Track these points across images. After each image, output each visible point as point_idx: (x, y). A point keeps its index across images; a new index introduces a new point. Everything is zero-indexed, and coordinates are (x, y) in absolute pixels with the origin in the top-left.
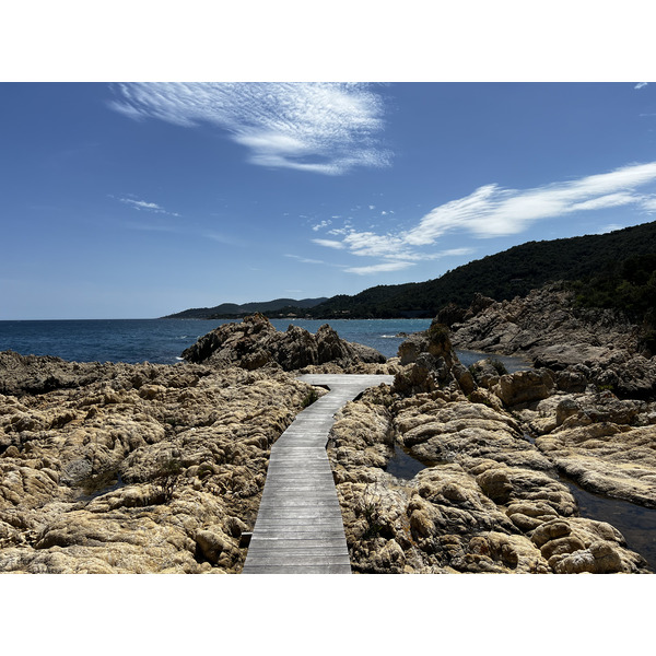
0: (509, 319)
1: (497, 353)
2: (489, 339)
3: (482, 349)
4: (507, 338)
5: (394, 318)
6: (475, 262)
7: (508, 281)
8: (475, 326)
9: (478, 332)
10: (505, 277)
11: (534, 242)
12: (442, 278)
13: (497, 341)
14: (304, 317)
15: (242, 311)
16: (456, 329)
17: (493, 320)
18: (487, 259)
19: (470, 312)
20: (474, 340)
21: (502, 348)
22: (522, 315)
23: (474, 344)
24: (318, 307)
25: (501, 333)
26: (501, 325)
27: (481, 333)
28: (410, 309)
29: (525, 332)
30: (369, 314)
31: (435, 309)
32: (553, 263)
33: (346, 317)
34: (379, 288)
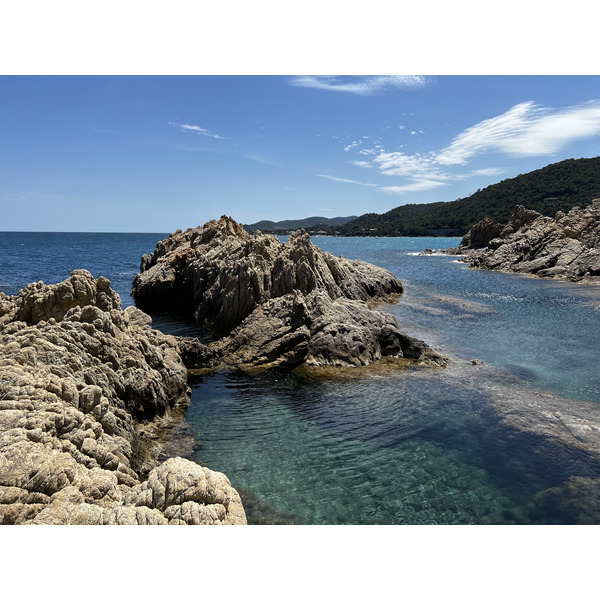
0: (568, 234)
1: (556, 277)
2: (541, 260)
3: (534, 271)
4: (566, 259)
5: (421, 236)
6: (508, 181)
7: (541, 200)
8: (522, 242)
9: (526, 250)
10: (539, 196)
11: (572, 160)
12: (472, 197)
13: (553, 262)
14: (333, 234)
15: (277, 228)
16: (495, 247)
17: (546, 234)
18: (520, 178)
19: (508, 227)
20: (520, 260)
21: (563, 272)
22: (587, 229)
23: (521, 265)
24: (348, 225)
25: (557, 251)
26: (558, 242)
27: (530, 251)
28: (438, 227)
29: (592, 251)
30: (396, 231)
31: (464, 228)
32: (591, 181)
33: (373, 234)
34: (408, 207)
